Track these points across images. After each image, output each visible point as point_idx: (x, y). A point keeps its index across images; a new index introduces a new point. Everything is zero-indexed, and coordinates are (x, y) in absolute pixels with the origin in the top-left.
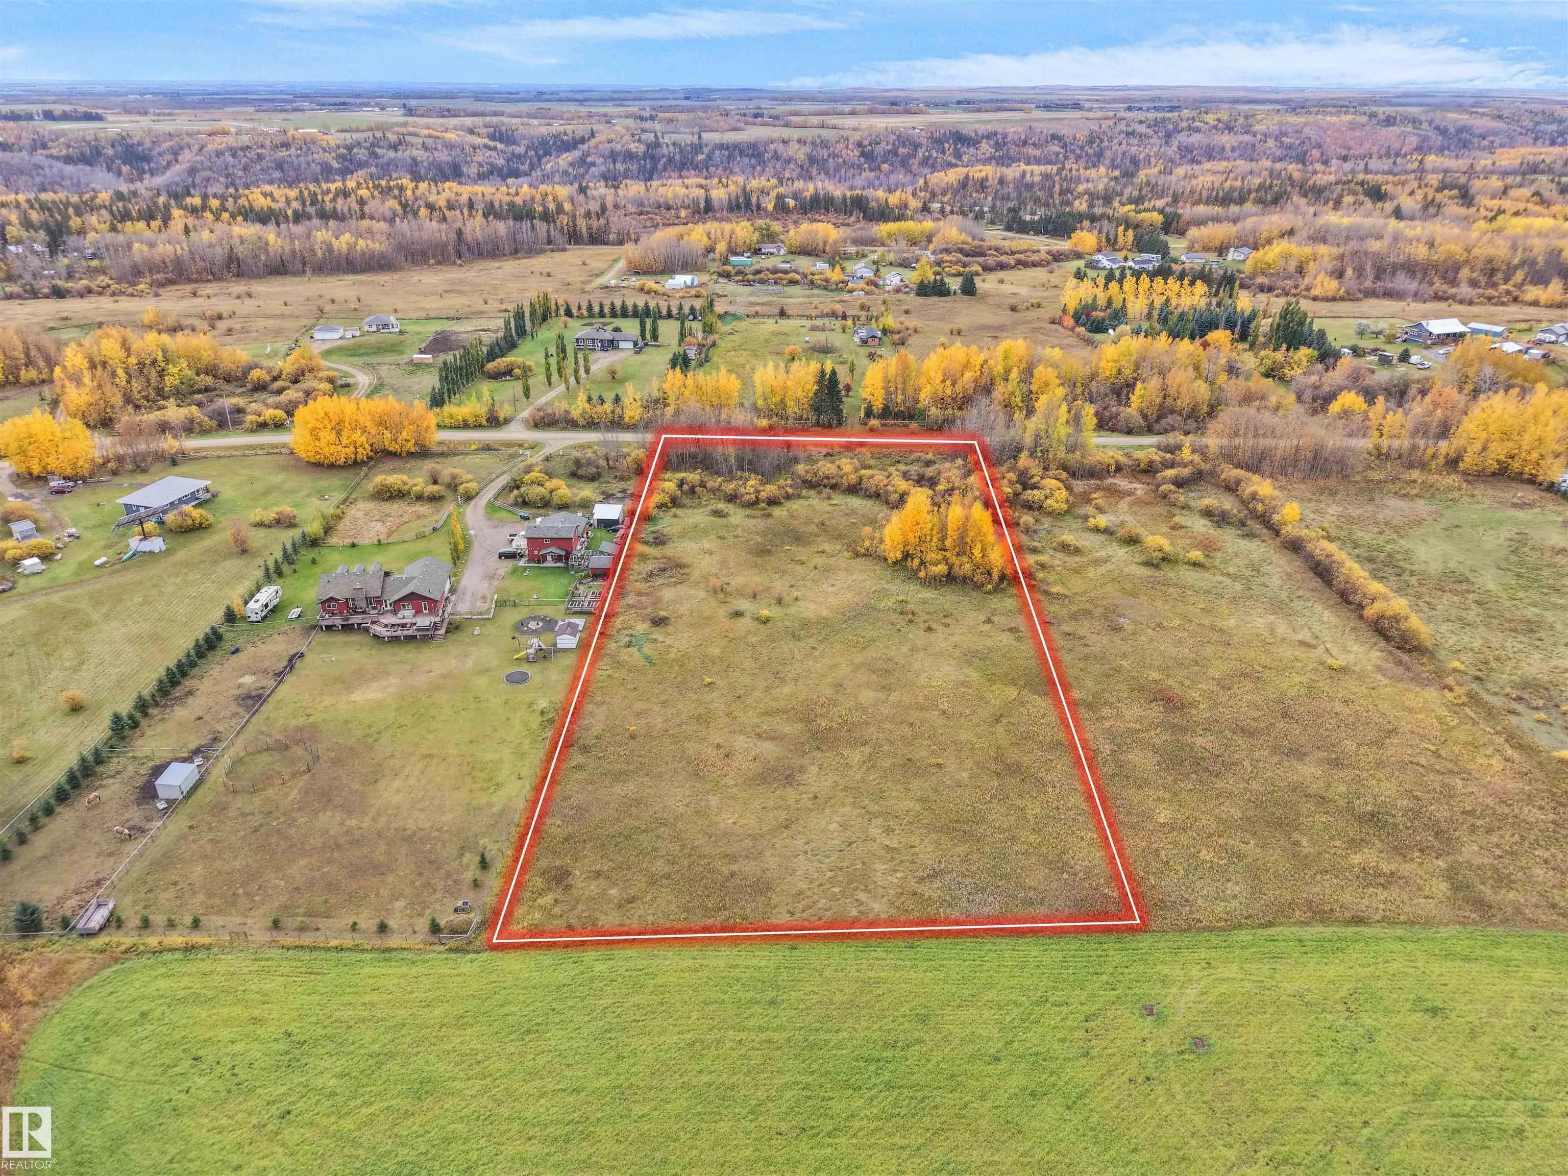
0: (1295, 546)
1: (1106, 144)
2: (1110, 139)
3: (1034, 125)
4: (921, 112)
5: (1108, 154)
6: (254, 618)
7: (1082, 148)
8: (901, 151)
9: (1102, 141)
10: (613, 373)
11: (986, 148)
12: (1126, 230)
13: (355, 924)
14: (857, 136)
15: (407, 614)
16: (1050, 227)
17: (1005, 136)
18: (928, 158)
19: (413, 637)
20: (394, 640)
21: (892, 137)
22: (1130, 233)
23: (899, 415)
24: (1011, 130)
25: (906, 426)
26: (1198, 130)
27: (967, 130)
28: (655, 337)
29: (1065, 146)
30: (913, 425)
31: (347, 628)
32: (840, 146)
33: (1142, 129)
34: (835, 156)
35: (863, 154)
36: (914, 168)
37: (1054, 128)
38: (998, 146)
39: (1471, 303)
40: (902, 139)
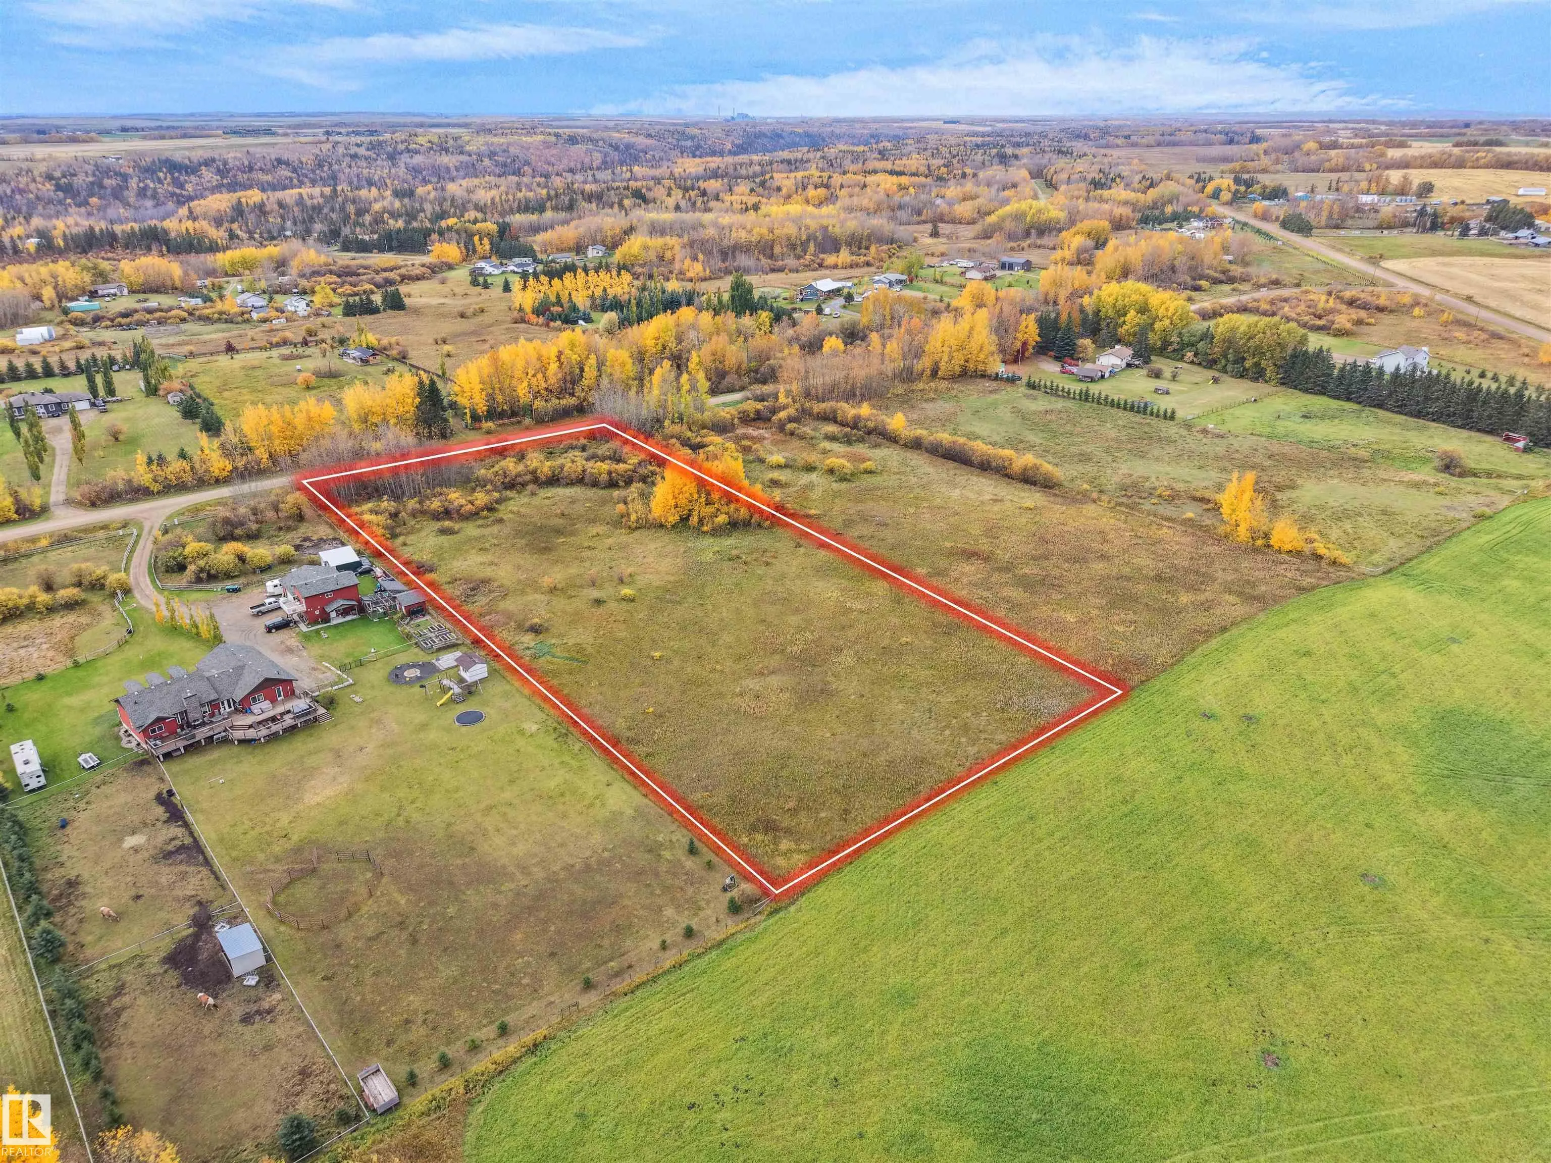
0: (916, 445)
1: (336, 167)
2: (339, 162)
3: (252, 150)
4: (92, 140)
5: (341, 176)
6: (34, 784)
7: (313, 171)
8: (107, 182)
9: (330, 165)
10: (115, 436)
11: (209, 176)
12: (481, 239)
13: (664, 942)
14: (42, 168)
15: (263, 708)
16: (395, 243)
17: (225, 163)
18: (145, 188)
19: (294, 727)
20: (273, 738)
21: (90, 168)
22: (486, 241)
23: (502, 415)
24: (230, 156)
25: (519, 422)
26: (417, 152)
27: (178, 157)
28: (111, 392)
29: (294, 170)
30: (527, 421)
31: (193, 748)
32: (23, 180)
33: (362, 151)
34: (22, 192)
35: (58, 188)
36: (132, 200)
37: (274, 154)
38: (223, 172)
39: (797, 271)
40: (102, 171)
